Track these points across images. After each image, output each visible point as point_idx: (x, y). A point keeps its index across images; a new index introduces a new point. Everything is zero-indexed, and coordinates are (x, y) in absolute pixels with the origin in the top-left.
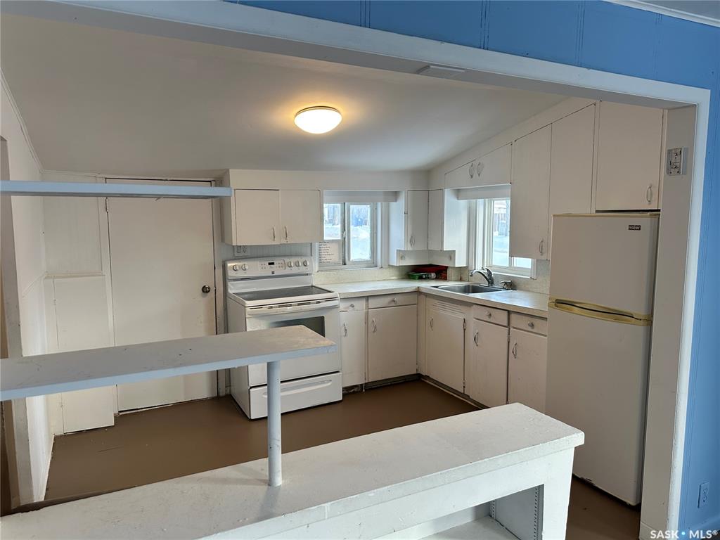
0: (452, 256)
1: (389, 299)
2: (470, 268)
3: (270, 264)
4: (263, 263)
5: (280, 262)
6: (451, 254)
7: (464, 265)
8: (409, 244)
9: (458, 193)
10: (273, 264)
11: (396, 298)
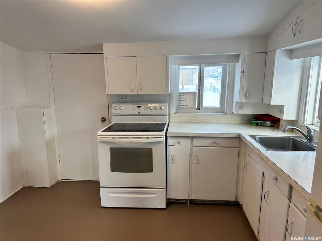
0: (282, 110)
1: (212, 140)
2: (299, 122)
3: (138, 107)
4: (134, 106)
5: (145, 106)
6: (281, 108)
7: (293, 118)
8: (244, 98)
9: (291, 54)
10: (140, 107)
11: (218, 141)
